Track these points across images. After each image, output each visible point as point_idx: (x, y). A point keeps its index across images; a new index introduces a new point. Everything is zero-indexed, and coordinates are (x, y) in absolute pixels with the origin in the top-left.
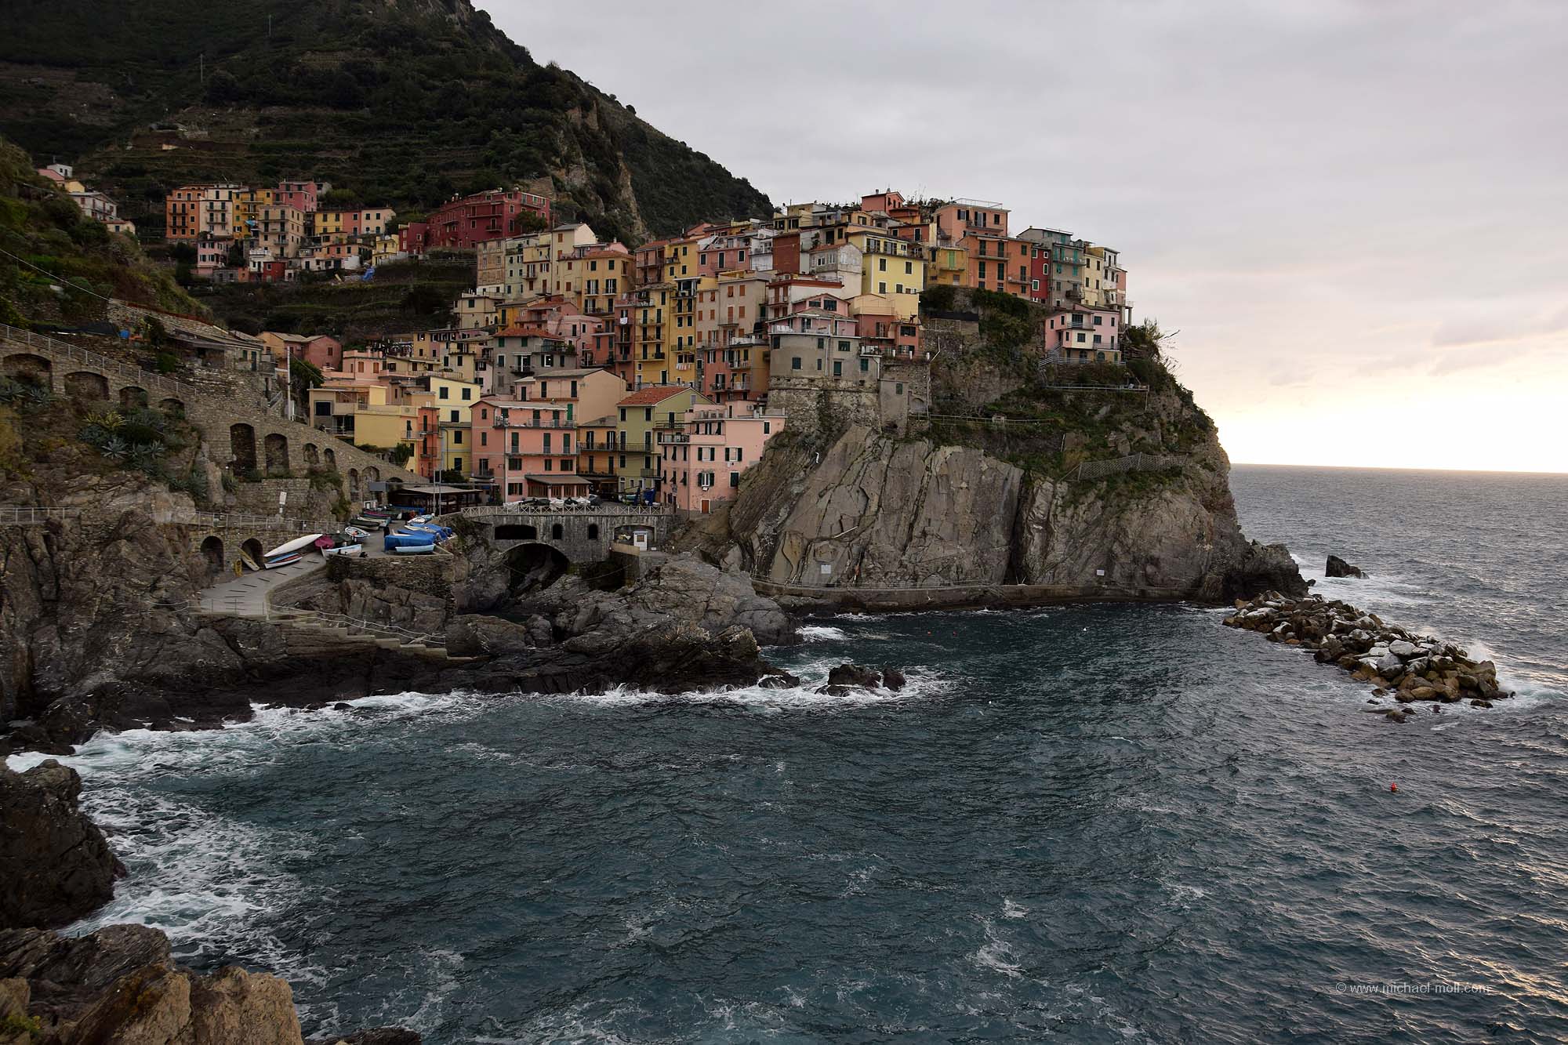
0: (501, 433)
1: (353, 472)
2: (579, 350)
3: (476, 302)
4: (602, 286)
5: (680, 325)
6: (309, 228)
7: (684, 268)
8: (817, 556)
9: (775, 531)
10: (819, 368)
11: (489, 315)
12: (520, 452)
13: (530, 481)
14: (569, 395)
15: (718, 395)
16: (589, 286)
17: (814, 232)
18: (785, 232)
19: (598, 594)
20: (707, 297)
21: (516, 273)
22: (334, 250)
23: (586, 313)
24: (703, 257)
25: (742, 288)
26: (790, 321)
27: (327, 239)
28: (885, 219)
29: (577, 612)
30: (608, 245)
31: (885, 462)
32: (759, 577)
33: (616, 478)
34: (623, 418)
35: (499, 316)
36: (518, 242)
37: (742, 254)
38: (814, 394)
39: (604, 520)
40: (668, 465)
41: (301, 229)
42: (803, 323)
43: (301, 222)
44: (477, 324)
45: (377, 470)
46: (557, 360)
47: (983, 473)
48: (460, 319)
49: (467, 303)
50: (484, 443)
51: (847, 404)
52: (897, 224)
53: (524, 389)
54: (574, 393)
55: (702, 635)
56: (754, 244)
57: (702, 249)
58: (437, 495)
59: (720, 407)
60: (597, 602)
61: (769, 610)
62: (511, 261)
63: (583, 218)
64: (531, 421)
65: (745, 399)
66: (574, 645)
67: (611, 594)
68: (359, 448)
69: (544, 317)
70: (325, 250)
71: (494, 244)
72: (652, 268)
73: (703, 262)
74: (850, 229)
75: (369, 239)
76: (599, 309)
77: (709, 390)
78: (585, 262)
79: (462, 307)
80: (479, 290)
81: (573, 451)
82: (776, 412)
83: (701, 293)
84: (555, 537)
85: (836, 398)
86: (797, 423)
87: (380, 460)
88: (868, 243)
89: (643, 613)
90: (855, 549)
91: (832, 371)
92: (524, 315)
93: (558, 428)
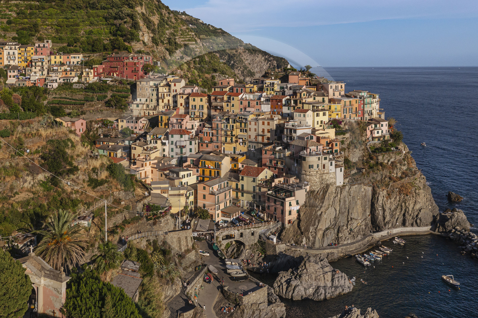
0: (213, 196)
3: (139, 105)
4: (198, 107)
5: (241, 131)
7: (233, 105)
9: (315, 230)
10: (318, 167)
11: (145, 111)
12: (219, 202)
13: (223, 212)
21: (154, 95)
22: (65, 73)
24: (241, 102)
31: (339, 196)
33: (240, 200)
34: (242, 180)
37: (257, 103)
38: (318, 177)
39: (256, 229)
40: (270, 204)
44: (140, 113)
46: (193, 142)
47: (363, 192)
48: (133, 112)
49: (136, 105)
50: (204, 198)
51: (327, 178)
56: (262, 100)
57: (240, 98)
69: (182, 123)
76: (197, 116)
79: (133, 107)
80: (138, 99)
83: (250, 122)
84: (241, 237)
85: (324, 177)
86: (313, 187)
88: (313, 108)
92: (172, 120)
93: (228, 190)
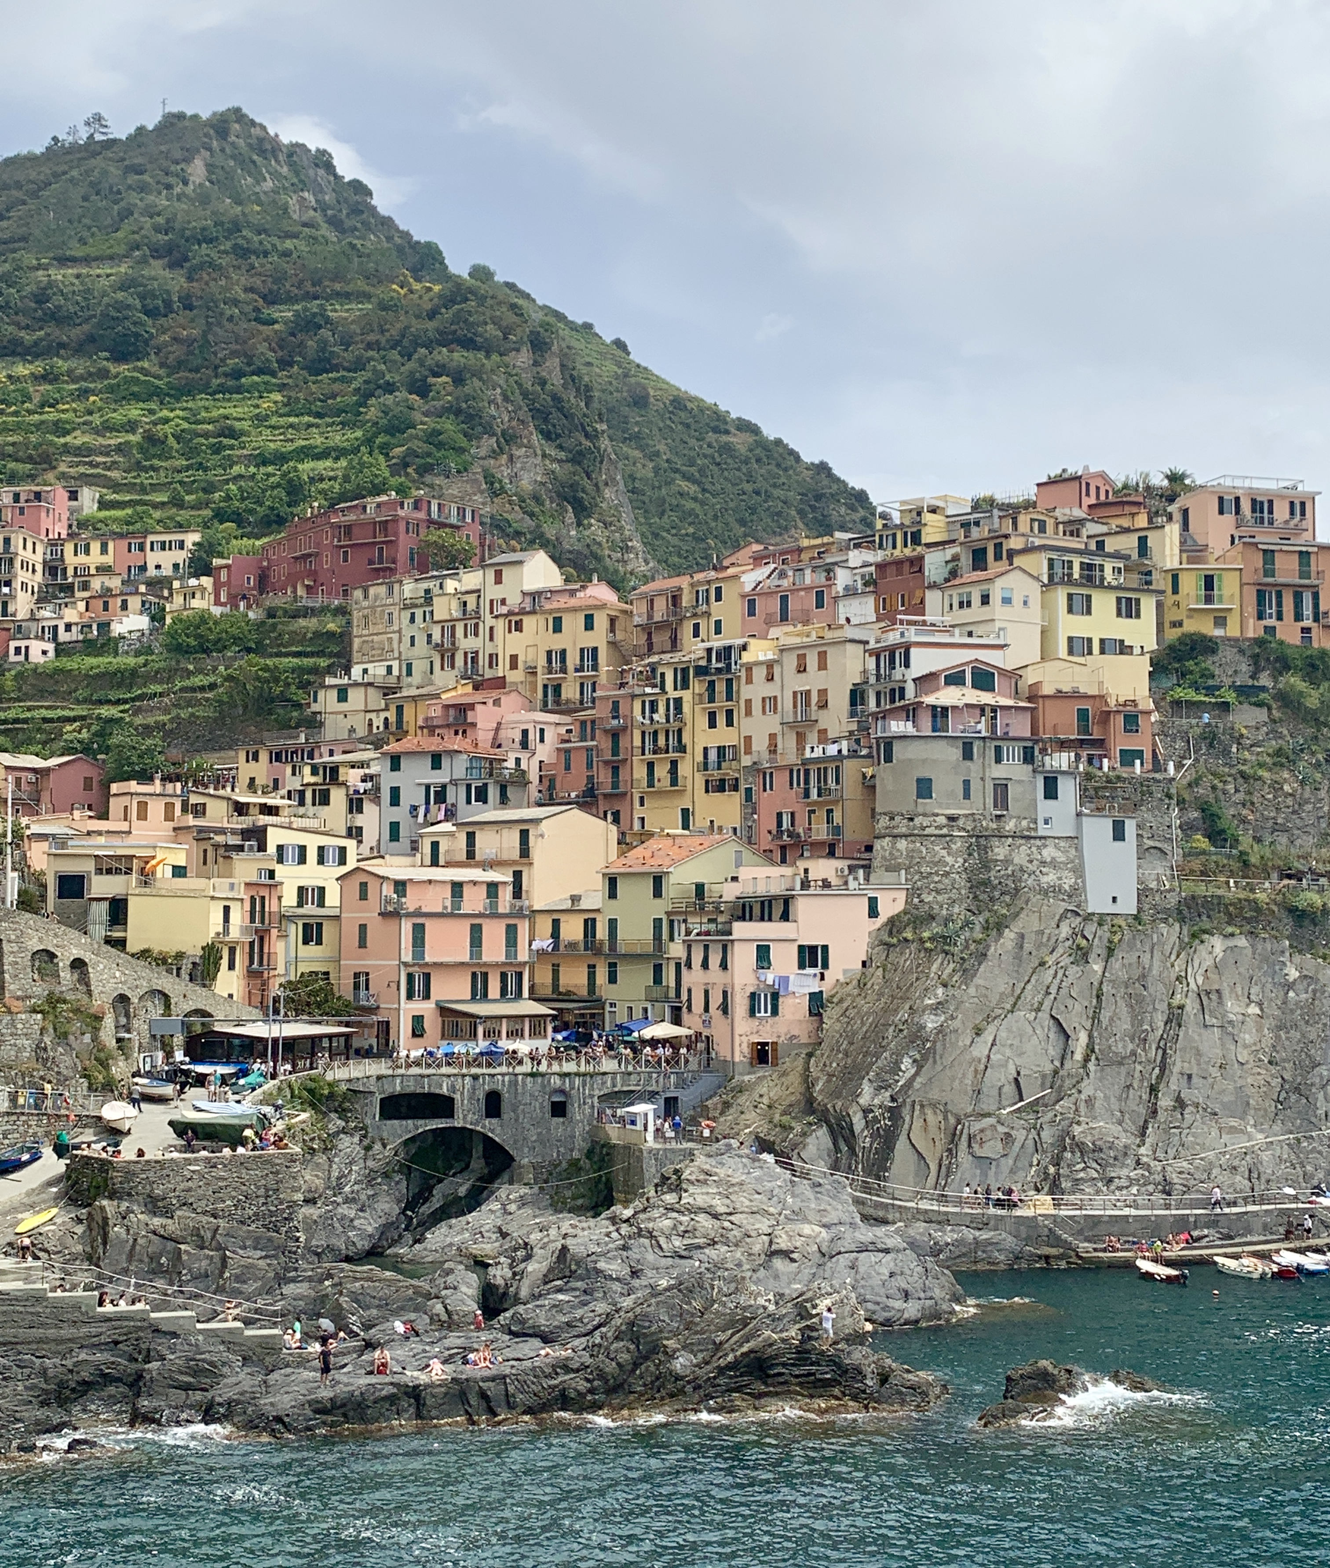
0: (393, 923)
1: (123, 999)
2: (533, 776)
3: (352, 693)
4: (573, 660)
5: (712, 724)
6: (53, 568)
7: (718, 623)
8: (976, 1146)
9: (893, 1099)
10: (967, 795)
11: (373, 716)
12: (428, 959)
13: (444, 1011)
14: (516, 854)
15: (783, 848)
16: (549, 661)
17: (950, 552)
18: (897, 552)
19: (568, 1222)
20: (760, 674)
21: (421, 640)
22: (99, 604)
23: (545, 709)
24: (752, 603)
25: (822, 656)
26: (911, 712)
27: (85, 586)
28: (1081, 522)
29: (528, 1257)
30: (583, 587)
32: (866, 1188)
33: (600, 1003)
34: (613, 894)
35: (392, 715)
36: (425, 585)
37: (820, 595)
38: (957, 845)
39: (577, 1081)
40: (693, 978)
41: (39, 568)
42: (934, 716)
43: (38, 558)
44: (352, 730)
45: (166, 997)
46: (493, 793)
48: (321, 724)
49: (334, 694)
50: (362, 944)
51: (1019, 860)
52: (1104, 529)
53: (435, 845)
54: (525, 852)
55: (761, 1301)
56: (842, 578)
57: (748, 588)
58: (275, 1041)
59: (787, 871)
60: (565, 1236)
61: (887, 1251)
62: (412, 620)
63: (537, 540)
64: (448, 903)
65: (832, 854)
66: (523, 1322)
67: (592, 1222)
68: (133, 955)
69: (470, 717)
70: (81, 606)
71: (382, 590)
72: (661, 626)
73: (752, 613)
74: (1015, 543)
75: (158, 584)
76: (568, 701)
77: (766, 842)
78: (541, 619)
79: (326, 701)
80: (356, 672)
81: (523, 955)
82: (890, 877)
83: (749, 668)
84: (489, 1115)
85: (1000, 851)
86: (928, 898)
87: (173, 978)
88: (1051, 566)
89: (650, 1257)
90: (1047, 1135)
91: (990, 801)
92: (435, 712)
93: (495, 915)
